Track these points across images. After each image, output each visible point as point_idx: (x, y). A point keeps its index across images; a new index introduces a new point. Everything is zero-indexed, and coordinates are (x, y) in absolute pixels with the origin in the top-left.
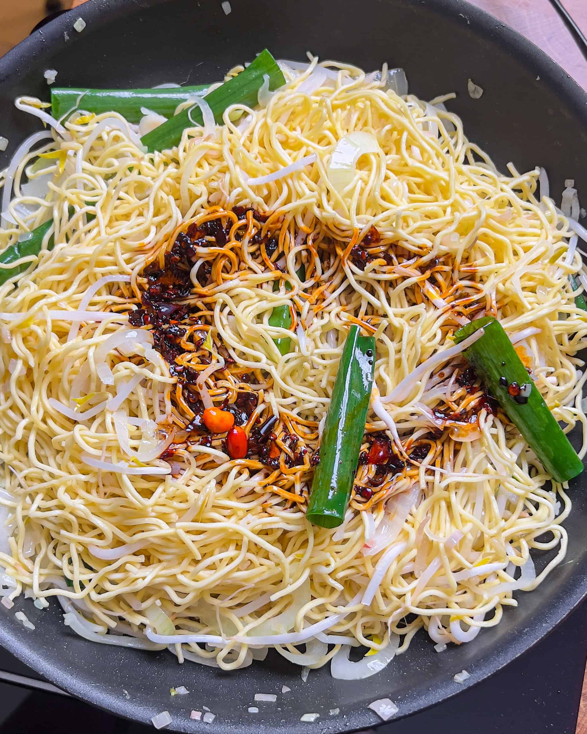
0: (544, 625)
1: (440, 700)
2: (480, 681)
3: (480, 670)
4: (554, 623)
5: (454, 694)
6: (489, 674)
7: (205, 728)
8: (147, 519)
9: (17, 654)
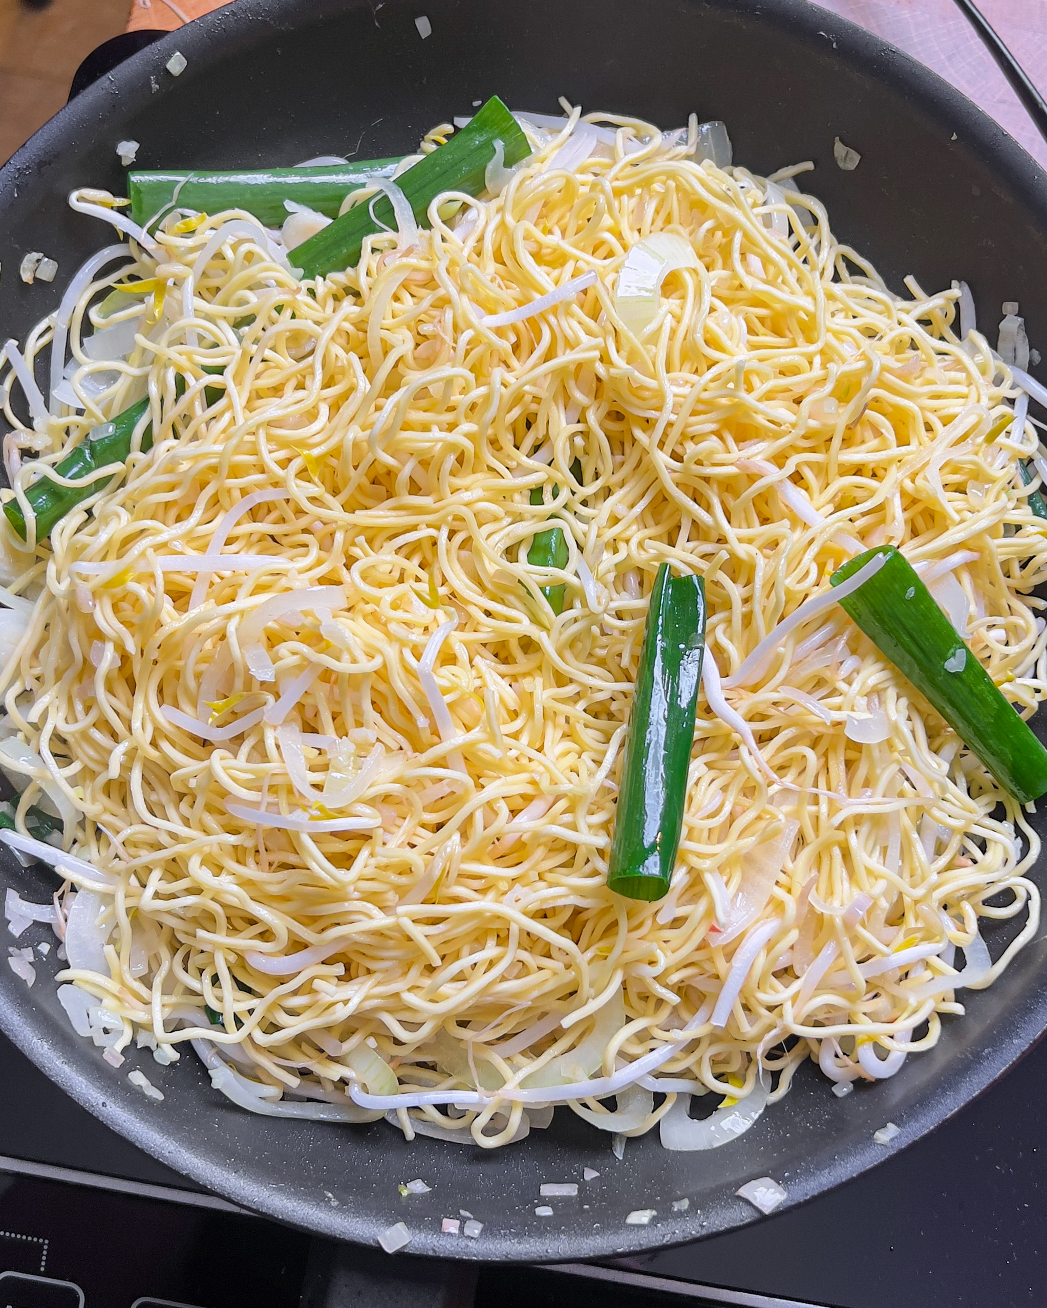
0: (1015, 1041)
1: (854, 1175)
2: (916, 1139)
3: (916, 1120)
4: (1032, 1037)
5: (876, 1163)
6: (932, 1127)
7: (467, 1246)
8: (346, 904)
9: (141, 1142)
